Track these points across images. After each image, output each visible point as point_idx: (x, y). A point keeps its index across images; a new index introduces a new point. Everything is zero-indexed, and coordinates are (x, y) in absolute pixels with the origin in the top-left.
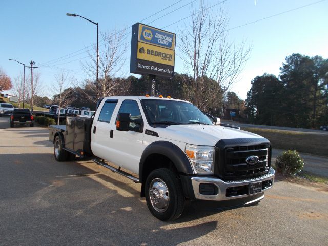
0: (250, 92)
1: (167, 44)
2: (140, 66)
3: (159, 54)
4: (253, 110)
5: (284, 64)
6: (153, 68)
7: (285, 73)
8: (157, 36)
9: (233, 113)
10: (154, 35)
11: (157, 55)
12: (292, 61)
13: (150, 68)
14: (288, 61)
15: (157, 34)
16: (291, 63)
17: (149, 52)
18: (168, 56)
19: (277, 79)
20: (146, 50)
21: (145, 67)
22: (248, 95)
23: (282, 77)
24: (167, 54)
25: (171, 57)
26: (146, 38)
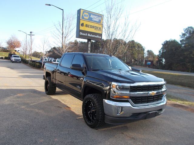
0: (161, 50)
1: (98, 21)
2: (81, 34)
3: (93, 27)
4: (162, 61)
5: (182, 33)
6: (89, 35)
7: (183, 38)
8: (92, 16)
9: (149, 63)
10: (90, 16)
11: (91, 28)
12: (188, 31)
13: (87, 35)
14: (185, 31)
15: (92, 15)
16: (187, 32)
17: (87, 26)
18: (99, 28)
19: (178, 42)
20: (85, 25)
21: (84, 34)
22: (160, 52)
23: (181, 41)
24: (98, 27)
25: (100, 28)
26: (85, 17)
